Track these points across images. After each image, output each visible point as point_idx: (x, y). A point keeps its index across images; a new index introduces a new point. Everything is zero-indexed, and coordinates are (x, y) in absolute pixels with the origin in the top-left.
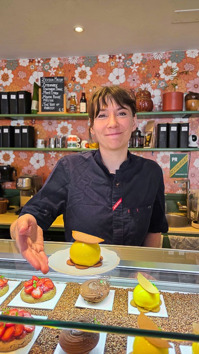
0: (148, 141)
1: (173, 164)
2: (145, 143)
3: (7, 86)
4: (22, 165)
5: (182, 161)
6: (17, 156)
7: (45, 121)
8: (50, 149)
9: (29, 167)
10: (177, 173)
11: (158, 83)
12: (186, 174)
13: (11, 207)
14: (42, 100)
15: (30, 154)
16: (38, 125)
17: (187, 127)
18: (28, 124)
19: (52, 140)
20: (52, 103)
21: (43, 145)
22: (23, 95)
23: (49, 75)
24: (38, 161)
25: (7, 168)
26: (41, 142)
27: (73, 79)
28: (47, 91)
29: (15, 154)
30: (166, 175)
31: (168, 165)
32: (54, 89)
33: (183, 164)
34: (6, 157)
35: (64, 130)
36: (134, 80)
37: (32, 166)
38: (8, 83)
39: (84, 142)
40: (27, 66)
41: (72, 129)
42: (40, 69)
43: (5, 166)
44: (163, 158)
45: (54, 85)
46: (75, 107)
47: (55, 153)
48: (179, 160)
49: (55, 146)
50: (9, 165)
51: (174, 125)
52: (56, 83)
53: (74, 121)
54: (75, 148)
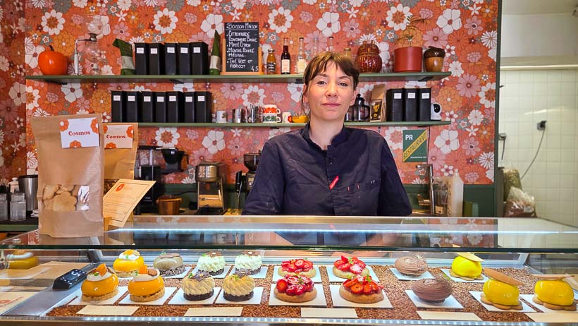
0: (376, 113)
1: (407, 144)
2: (372, 115)
3: (167, 33)
4: (190, 149)
5: (419, 139)
6: (183, 136)
7: (224, 84)
8: (233, 125)
9: (202, 150)
10: (412, 155)
11: (384, 34)
12: (425, 157)
14: (227, 54)
15: (203, 132)
16: (216, 91)
17: (428, 94)
18: (199, 89)
19: (238, 112)
20: (242, 58)
21: (225, 119)
22: (199, 48)
23: (232, 19)
24: (215, 143)
25: (176, 152)
26: (221, 116)
27: (267, 26)
28: (234, 42)
29: (179, 133)
30: (398, 158)
31: (400, 145)
32: (244, 40)
33: (421, 144)
34: (167, 137)
35: (253, 97)
36: (352, 29)
37: (206, 149)
38: (169, 30)
39: (286, 115)
40: (199, 5)
41: (265, 96)
42: (217, 10)
44: (394, 136)
45: (244, 34)
46: (274, 66)
47: (240, 131)
48: (415, 138)
49: (243, 121)
51: (411, 91)
52: (247, 31)
53: (268, 85)
54: (274, 122)
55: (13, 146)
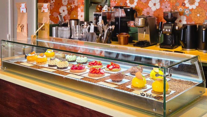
4: (142, 8)
6: (139, 0)
9: (148, 9)
13: (133, 41)
24: (155, 4)
25: (130, 10)
34: (132, 1)
37: (150, 8)
43: (129, 9)
50: (132, 8)
55: (72, 5)
